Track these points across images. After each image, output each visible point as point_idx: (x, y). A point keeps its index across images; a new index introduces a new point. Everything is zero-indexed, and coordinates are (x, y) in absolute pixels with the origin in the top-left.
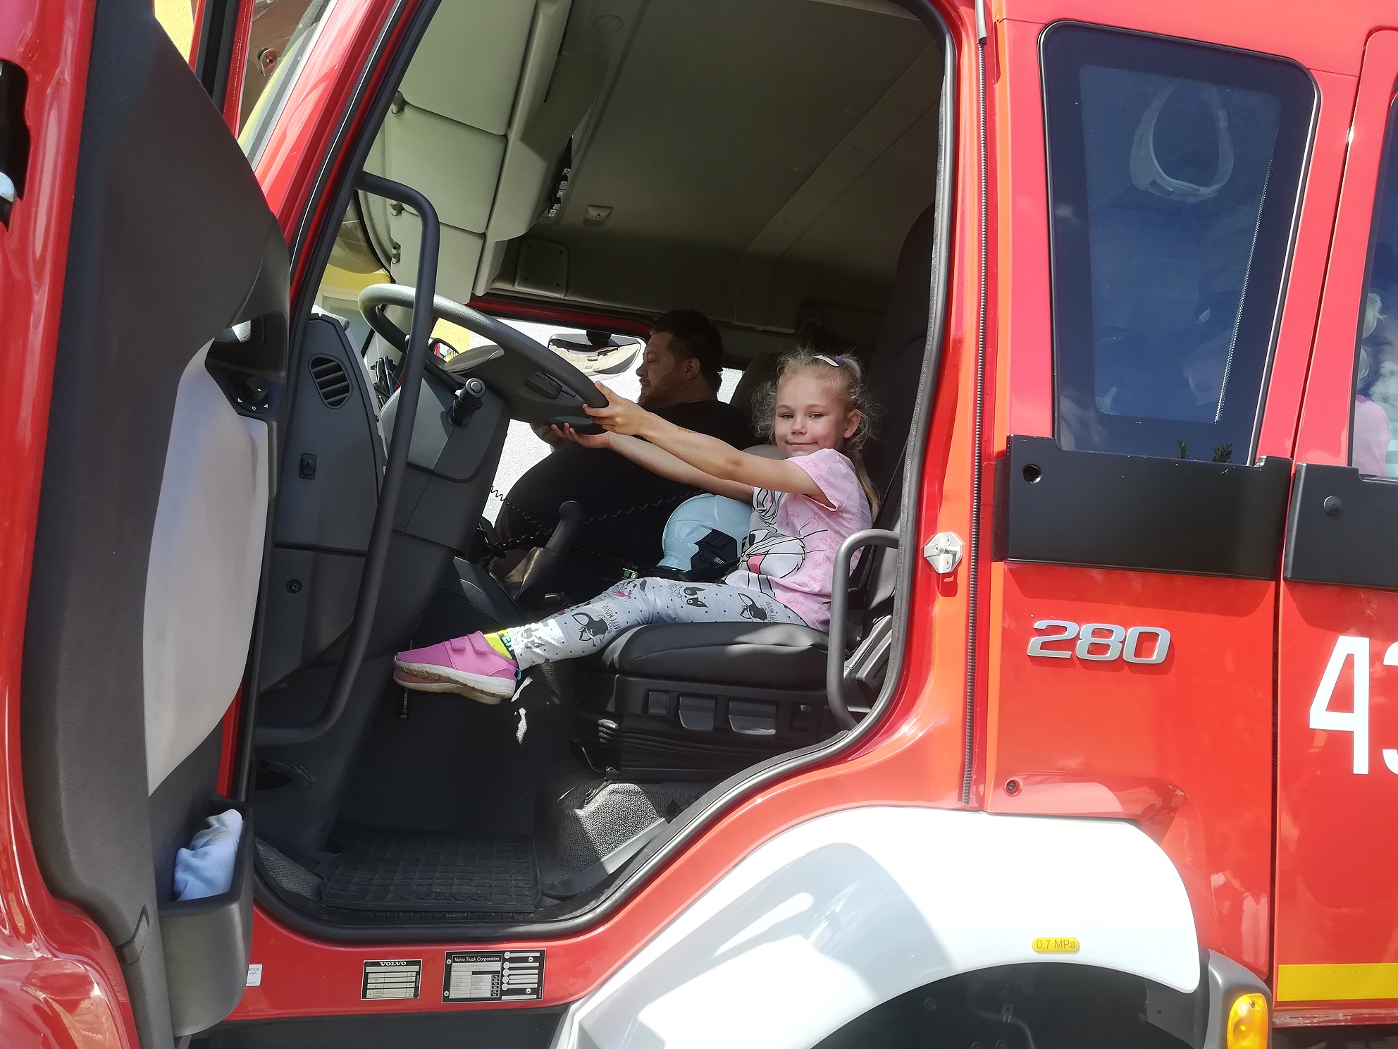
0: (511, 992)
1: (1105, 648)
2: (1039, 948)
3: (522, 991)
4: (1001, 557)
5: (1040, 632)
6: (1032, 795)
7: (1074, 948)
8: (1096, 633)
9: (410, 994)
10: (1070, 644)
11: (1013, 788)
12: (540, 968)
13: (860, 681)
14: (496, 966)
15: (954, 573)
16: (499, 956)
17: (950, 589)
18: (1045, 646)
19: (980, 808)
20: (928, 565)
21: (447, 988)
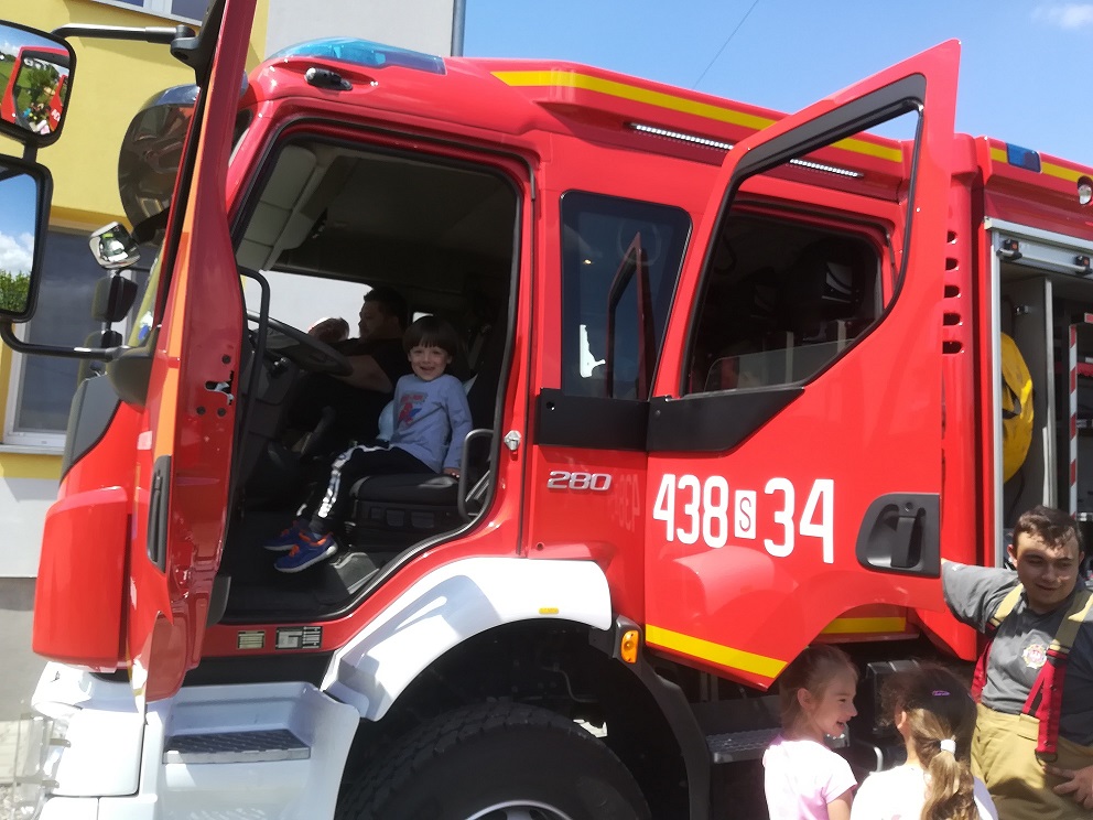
0: (306, 645)
1: (582, 484)
2: (541, 611)
3: (312, 645)
4: (536, 444)
5: (553, 477)
6: (548, 551)
7: (557, 611)
8: (578, 477)
9: (260, 646)
10: (567, 482)
11: (540, 547)
12: (321, 634)
13: (476, 501)
14: (300, 633)
15: (517, 450)
16: (301, 629)
17: (515, 458)
18: (555, 483)
19: (526, 557)
20: (507, 446)
21: (277, 643)
